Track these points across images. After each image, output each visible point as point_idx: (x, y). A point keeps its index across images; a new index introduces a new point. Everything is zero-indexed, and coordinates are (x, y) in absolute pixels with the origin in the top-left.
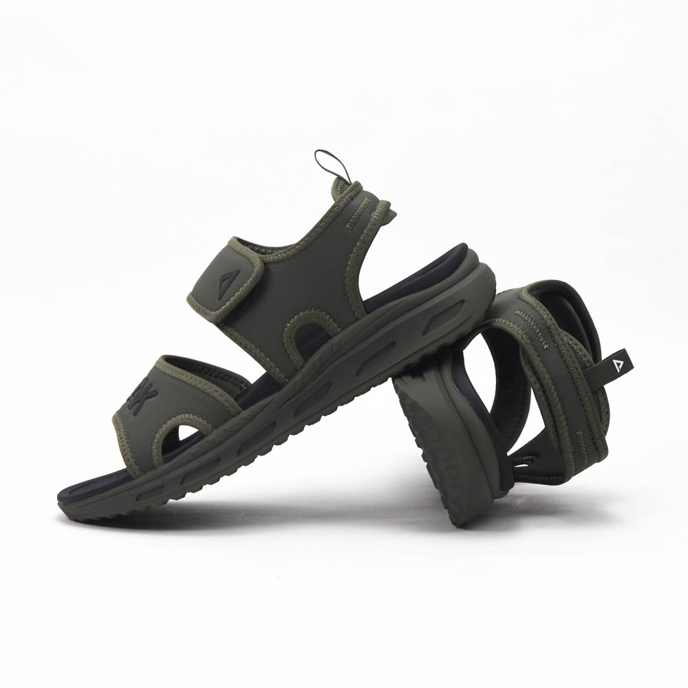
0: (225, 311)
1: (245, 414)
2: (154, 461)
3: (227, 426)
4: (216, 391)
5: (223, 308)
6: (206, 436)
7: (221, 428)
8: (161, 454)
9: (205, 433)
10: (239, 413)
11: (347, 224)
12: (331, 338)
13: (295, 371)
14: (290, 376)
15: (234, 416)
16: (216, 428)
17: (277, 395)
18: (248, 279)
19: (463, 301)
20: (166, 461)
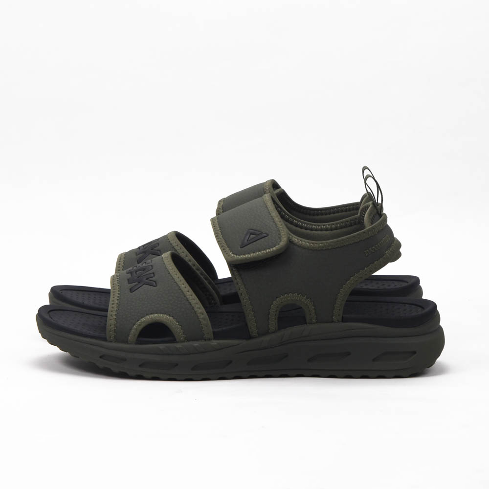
0: (241, 260)
1: (214, 343)
2: (129, 338)
3: (196, 344)
4: (203, 314)
5: (241, 256)
6: (177, 342)
7: (191, 343)
8: (137, 336)
9: (177, 340)
10: (209, 340)
11: (366, 250)
12: (306, 324)
13: (267, 333)
14: (261, 334)
15: (205, 340)
16: (188, 341)
17: (244, 342)
18: (272, 248)
19: (415, 353)
20: (138, 342)
